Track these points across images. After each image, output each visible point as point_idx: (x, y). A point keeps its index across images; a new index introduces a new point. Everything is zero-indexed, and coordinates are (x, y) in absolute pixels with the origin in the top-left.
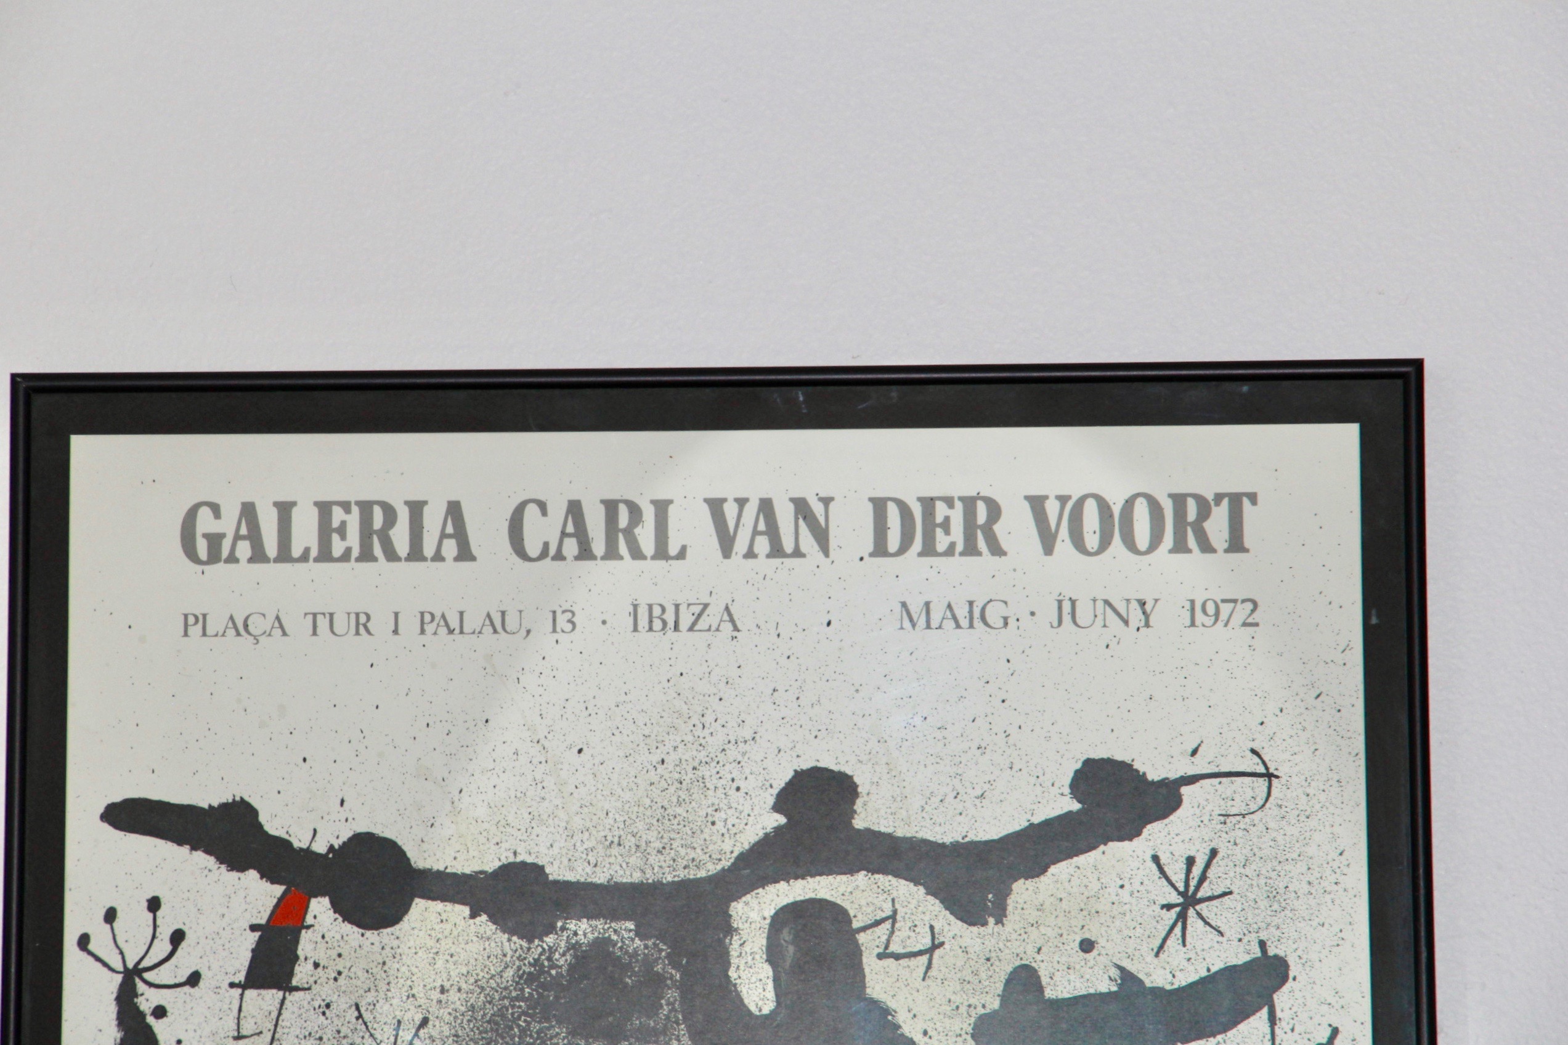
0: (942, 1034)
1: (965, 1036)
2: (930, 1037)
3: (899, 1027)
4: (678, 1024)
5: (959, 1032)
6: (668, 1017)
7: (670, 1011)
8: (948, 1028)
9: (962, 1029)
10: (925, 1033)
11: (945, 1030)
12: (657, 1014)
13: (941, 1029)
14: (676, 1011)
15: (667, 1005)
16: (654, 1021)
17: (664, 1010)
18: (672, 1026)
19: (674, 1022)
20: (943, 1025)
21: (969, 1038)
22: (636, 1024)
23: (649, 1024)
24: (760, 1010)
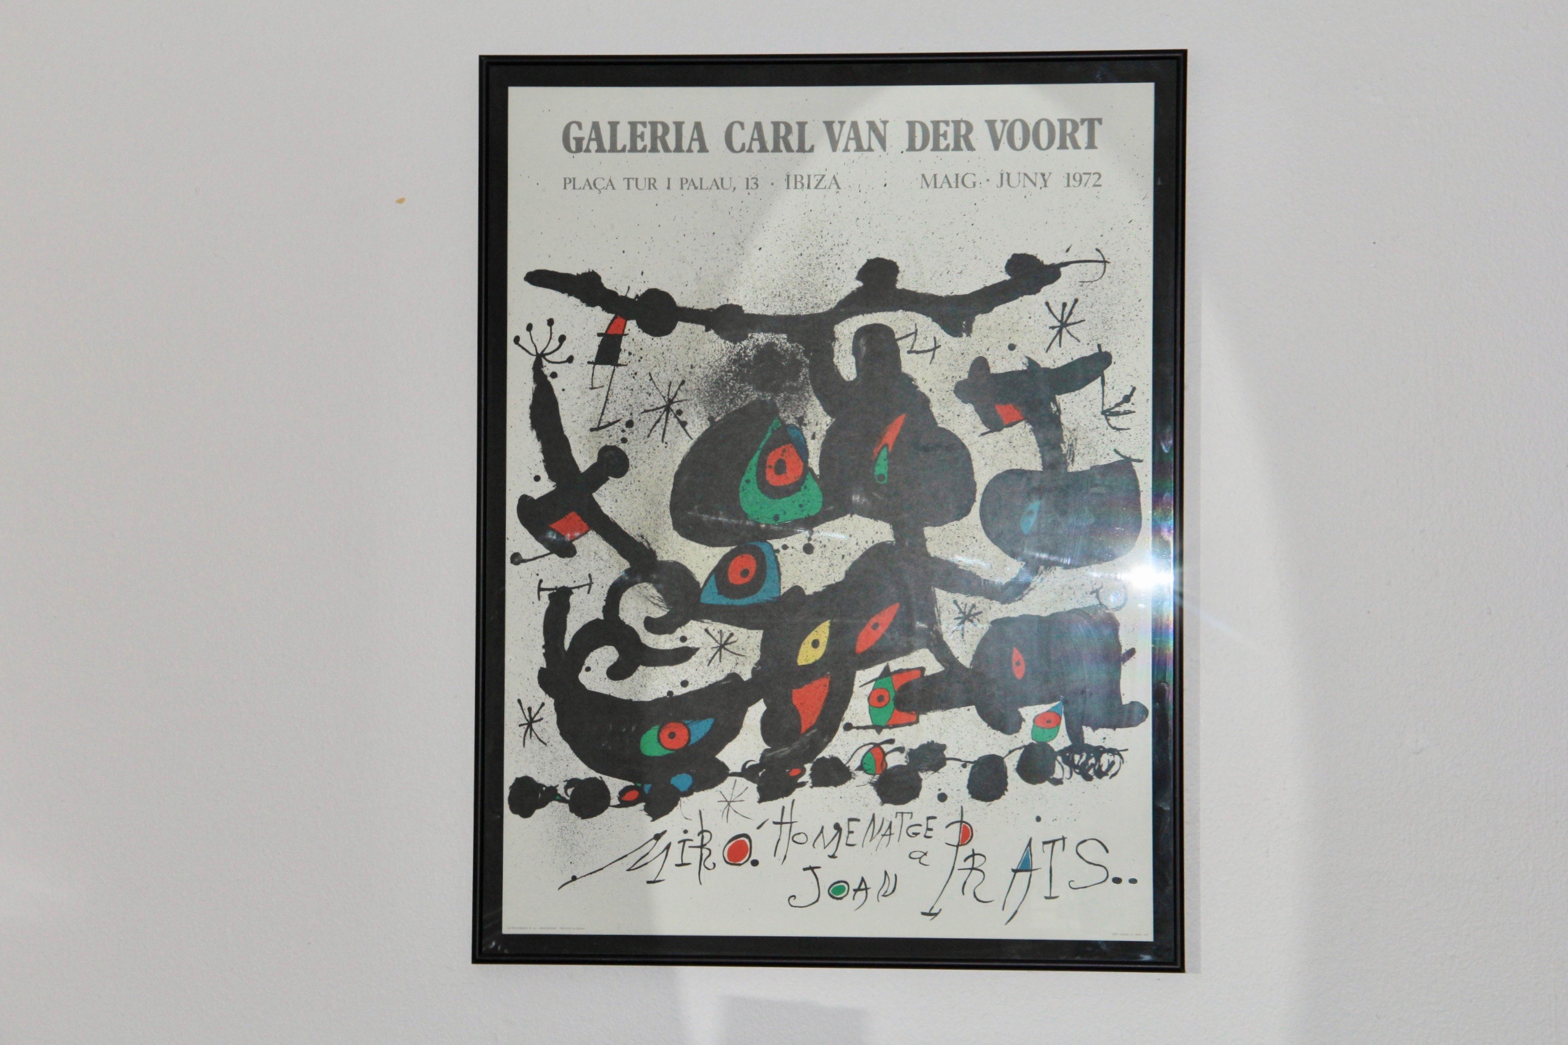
0: (940, 391)
1: (950, 391)
2: (933, 392)
3: (917, 387)
4: (808, 385)
5: (947, 390)
6: (803, 382)
7: (804, 379)
8: (943, 387)
9: (950, 386)
10: (931, 390)
11: (942, 389)
12: (798, 380)
13: (939, 389)
14: (807, 378)
15: (803, 375)
16: (796, 383)
17: (801, 378)
18: (805, 386)
19: (806, 384)
20: (940, 386)
21: (952, 392)
22: (787, 385)
23: (794, 385)
24: (849, 379)
